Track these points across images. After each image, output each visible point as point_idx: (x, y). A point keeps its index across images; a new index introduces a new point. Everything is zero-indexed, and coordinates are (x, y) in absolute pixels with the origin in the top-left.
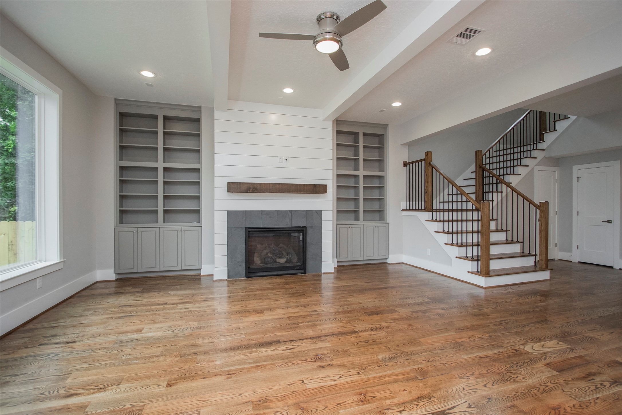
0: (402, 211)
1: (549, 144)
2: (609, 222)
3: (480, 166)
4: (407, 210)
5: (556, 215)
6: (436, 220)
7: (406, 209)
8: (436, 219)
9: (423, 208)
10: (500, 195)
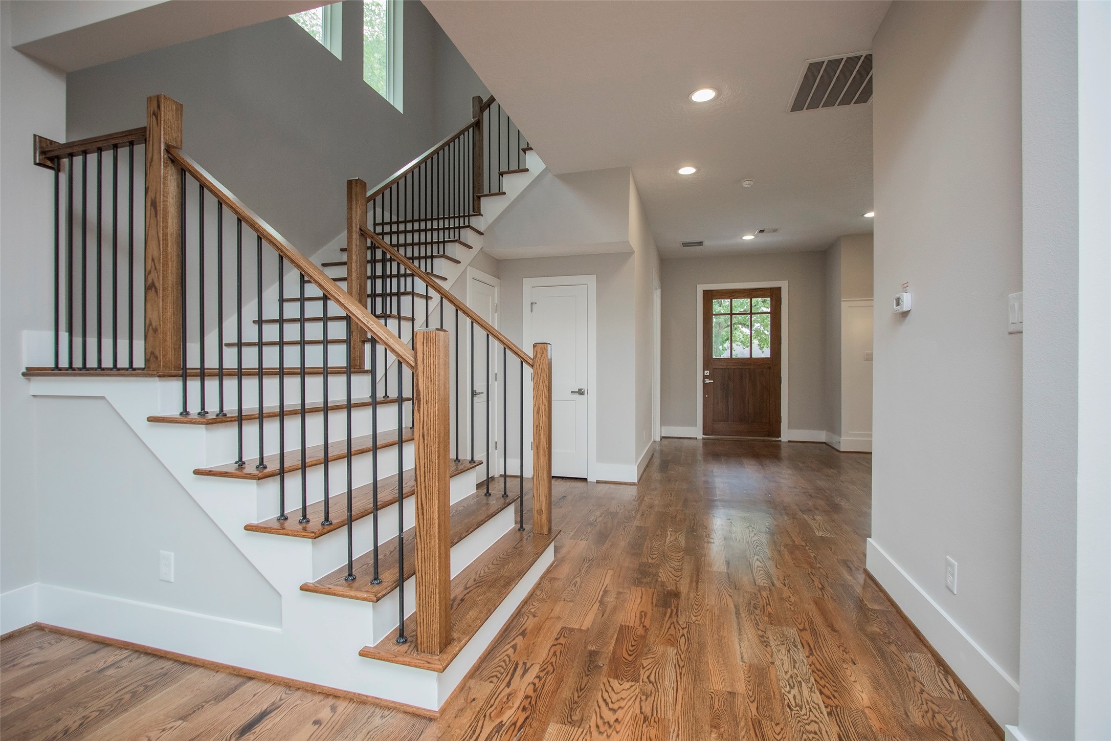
0: (24, 374)
1: (490, 221)
2: (581, 392)
3: (360, 229)
4: (56, 370)
5: (496, 380)
6: (203, 413)
7: (53, 366)
8: (203, 407)
9: (139, 362)
10: (406, 326)
